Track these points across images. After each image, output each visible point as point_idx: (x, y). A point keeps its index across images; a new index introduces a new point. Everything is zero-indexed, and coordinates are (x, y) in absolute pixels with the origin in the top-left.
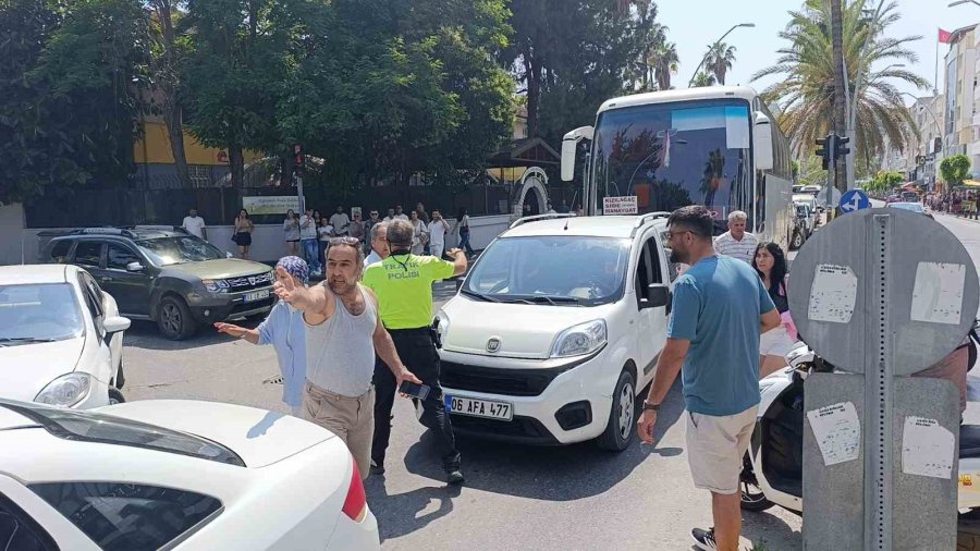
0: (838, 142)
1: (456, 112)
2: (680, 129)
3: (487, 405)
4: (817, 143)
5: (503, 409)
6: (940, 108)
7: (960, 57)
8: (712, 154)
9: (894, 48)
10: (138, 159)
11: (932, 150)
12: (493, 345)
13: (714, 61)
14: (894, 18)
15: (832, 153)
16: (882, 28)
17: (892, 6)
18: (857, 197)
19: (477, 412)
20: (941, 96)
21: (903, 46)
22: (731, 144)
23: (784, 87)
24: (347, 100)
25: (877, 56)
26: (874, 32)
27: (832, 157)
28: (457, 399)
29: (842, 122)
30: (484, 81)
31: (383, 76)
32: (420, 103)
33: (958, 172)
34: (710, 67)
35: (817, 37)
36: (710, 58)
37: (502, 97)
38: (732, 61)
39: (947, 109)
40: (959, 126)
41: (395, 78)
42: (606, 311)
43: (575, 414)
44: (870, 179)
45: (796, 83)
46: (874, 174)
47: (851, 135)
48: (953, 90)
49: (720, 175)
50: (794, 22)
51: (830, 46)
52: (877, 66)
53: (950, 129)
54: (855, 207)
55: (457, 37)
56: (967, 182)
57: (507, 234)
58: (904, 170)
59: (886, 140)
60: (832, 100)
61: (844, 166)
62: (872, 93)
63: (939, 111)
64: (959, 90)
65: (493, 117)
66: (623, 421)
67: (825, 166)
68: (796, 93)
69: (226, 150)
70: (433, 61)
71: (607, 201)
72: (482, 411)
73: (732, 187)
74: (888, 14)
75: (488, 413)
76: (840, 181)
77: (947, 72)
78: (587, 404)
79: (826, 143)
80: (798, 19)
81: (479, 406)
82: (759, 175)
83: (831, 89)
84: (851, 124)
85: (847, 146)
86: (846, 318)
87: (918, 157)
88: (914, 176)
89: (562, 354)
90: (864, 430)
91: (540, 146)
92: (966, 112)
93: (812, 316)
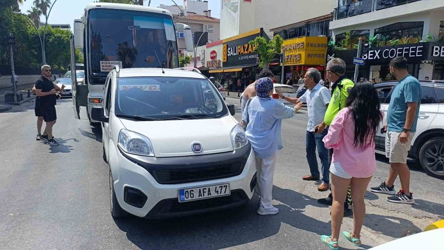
3: (212, 189)
5: (224, 189)
12: (197, 147)
19: (206, 196)
28: (189, 190)
71: (102, 63)
72: (209, 194)
75: (214, 194)
81: (207, 191)
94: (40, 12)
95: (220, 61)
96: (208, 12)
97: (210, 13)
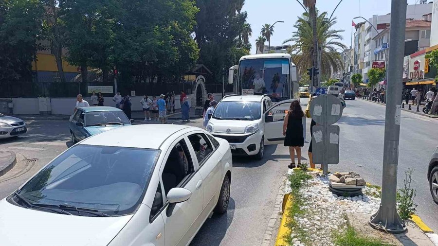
0: (315, 70)
1: (177, 55)
2: (267, 67)
4: (308, 70)
5: (233, 146)
6: (352, 54)
7: (359, 34)
8: (275, 75)
9: (335, 34)
10: (33, 69)
11: (349, 71)
12: (228, 130)
13: (266, 31)
14: (335, 22)
15: (313, 73)
16: (330, 25)
17: (335, 18)
18: (321, 90)
20: (353, 50)
21: (338, 33)
22: (284, 73)
23: (295, 47)
24: (137, 49)
25: (329, 36)
26: (328, 28)
27: (313, 75)
29: (316, 62)
30: (187, 42)
31: (151, 41)
32: (164, 51)
33: (357, 80)
34: (264, 34)
35: (307, 28)
36: (264, 30)
37: (193, 49)
38: (273, 32)
39: (355, 54)
40: (359, 62)
41: (156, 42)
42: (258, 121)
43: (252, 147)
44: (326, 82)
45: (299, 45)
46: (328, 80)
47: (319, 67)
48: (357, 47)
49: (278, 82)
50: (299, 21)
51: (312, 32)
52: (328, 40)
53: (355, 63)
54: (321, 94)
55: (176, 25)
56: (361, 84)
57: (223, 101)
58: (339, 78)
59: (332, 68)
60: (312, 53)
61: (317, 78)
62: (327, 50)
63: (352, 55)
64: (359, 48)
65: (190, 57)
66: (262, 151)
67: (310, 79)
68: (299, 49)
69: (80, 67)
70: (170, 35)
71: (243, 91)
73: (284, 86)
74: (333, 21)
76: (315, 83)
77: (355, 39)
78: (255, 145)
79: (310, 70)
80: (300, 20)
82: (292, 82)
83: (313, 48)
84: (319, 63)
85: (318, 71)
86: (320, 115)
87: (344, 73)
88: (342, 81)
89: (247, 132)
90: (323, 136)
91: (203, 67)
92: (361, 56)
93: (314, 114)
94: (264, 40)
95: (422, 72)
96: (428, 16)
97: (431, 17)
